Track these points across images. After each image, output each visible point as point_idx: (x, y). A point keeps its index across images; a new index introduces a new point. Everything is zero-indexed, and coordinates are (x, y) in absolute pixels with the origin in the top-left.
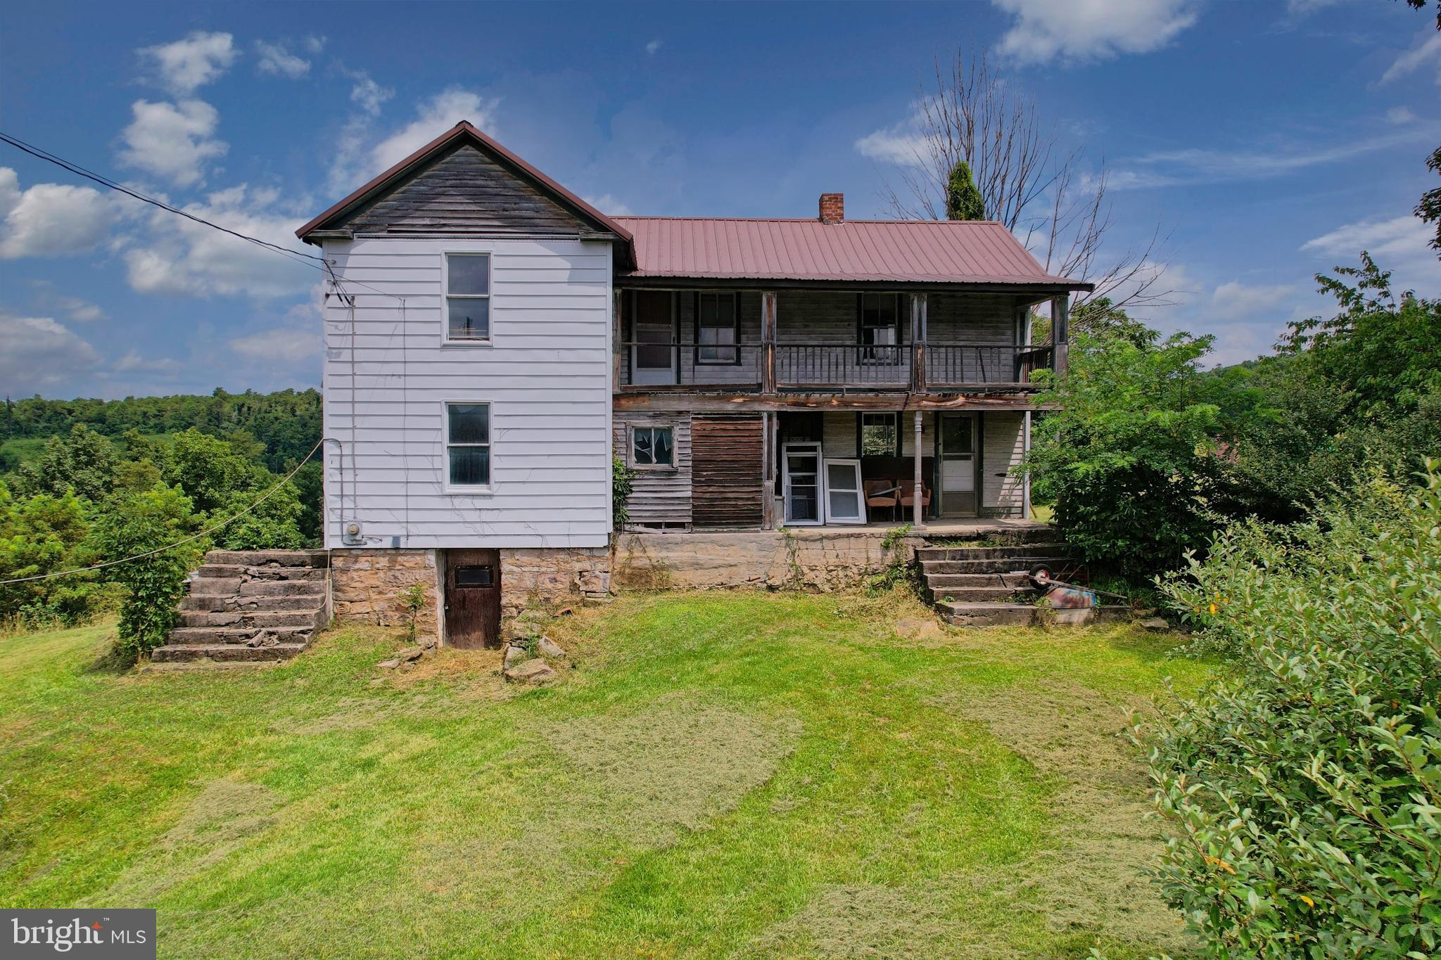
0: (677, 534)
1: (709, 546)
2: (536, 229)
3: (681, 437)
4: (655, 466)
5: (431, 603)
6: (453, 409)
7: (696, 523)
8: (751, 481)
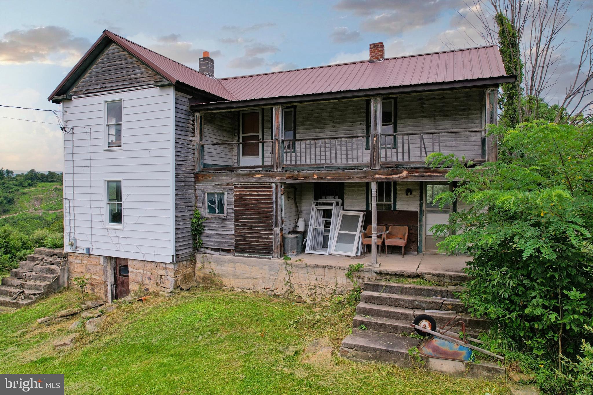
0: (226, 257)
1: (242, 265)
2: (141, 84)
3: (228, 198)
4: (217, 215)
6: (109, 184)
7: (236, 251)
8: (266, 227)
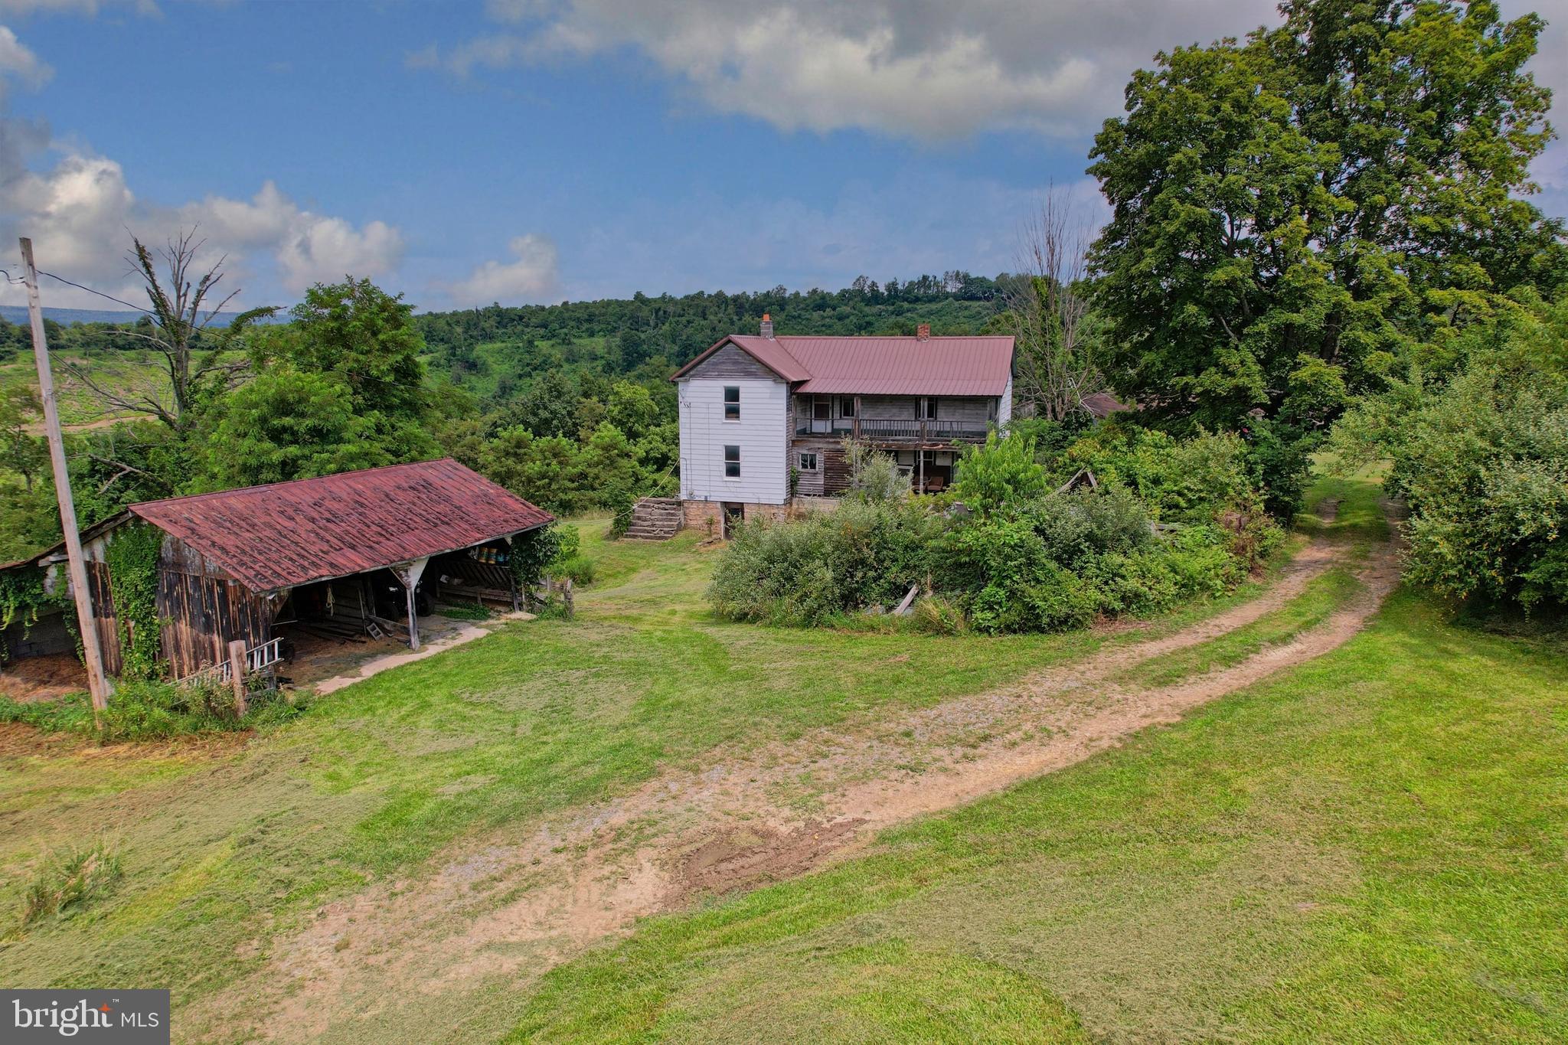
0: (817, 499)
2: (757, 377)
3: (820, 459)
4: (809, 470)
5: (719, 522)
6: (727, 448)
7: (825, 494)
